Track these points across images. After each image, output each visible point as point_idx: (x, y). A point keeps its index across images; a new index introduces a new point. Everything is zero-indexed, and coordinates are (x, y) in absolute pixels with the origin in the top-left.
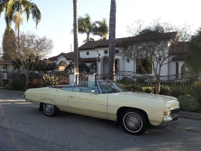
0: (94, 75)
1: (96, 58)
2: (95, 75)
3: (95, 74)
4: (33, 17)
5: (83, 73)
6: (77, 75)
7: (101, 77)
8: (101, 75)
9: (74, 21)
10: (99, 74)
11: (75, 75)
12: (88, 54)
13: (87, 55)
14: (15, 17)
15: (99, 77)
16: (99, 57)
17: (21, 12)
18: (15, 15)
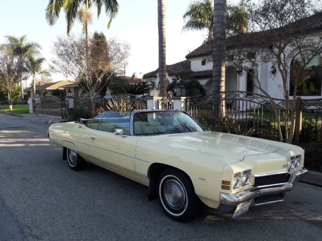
0: (183, 100)
4: (107, 10)
5: (167, 96)
6: (158, 100)
9: (158, 7)
11: (154, 100)
12: (204, 63)
13: (202, 65)
14: (81, 14)
17: (89, 4)
18: (80, 11)
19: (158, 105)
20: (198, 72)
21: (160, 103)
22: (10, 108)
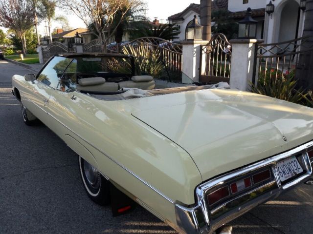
0: (251, 45)
1: (264, 10)
2: (255, 44)
3: (255, 41)
5: (219, 39)
6: (201, 46)
7: (275, 51)
8: (274, 45)
10: (270, 41)
11: (195, 45)
12: (246, 1)
13: (244, 3)
15: (268, 51)
16: (273, 3)
19: (201, 54)
20: (237, 12)
21: (205, 50)
22: (20, 58)
